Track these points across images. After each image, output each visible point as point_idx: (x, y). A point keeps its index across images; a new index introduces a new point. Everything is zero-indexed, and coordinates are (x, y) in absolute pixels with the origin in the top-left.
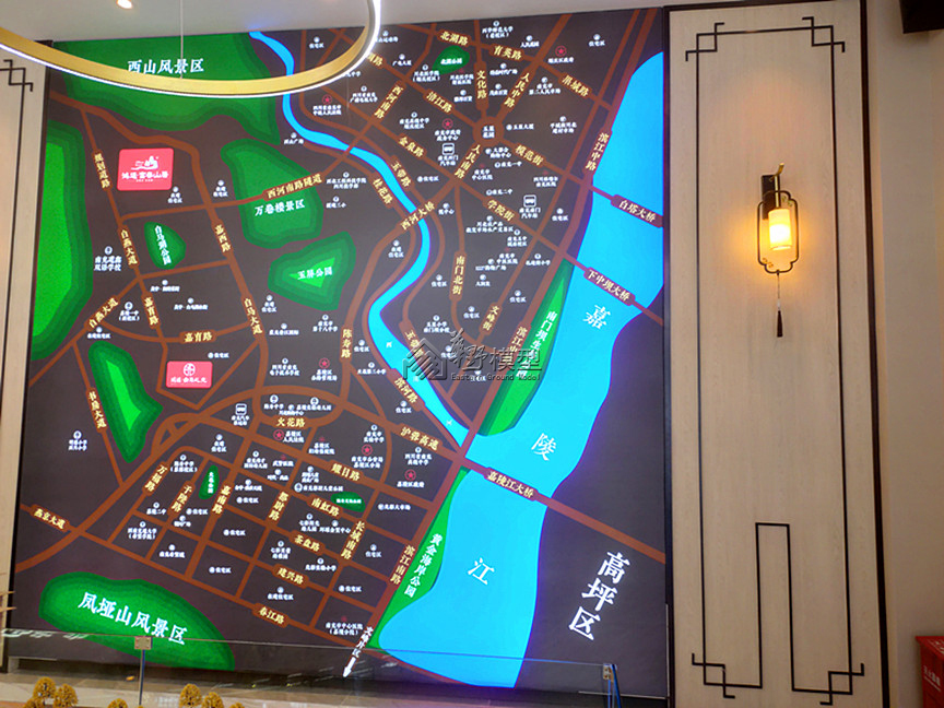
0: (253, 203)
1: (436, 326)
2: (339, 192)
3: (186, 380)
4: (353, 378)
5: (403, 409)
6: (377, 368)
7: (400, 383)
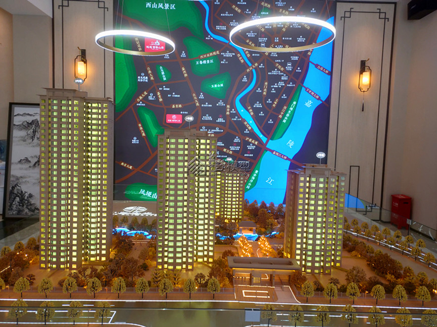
0: (195, 60)
1: (258, 105)
2: (226, 58)
3: (173, 121)
4: (230, 122)
5: (247, 132)
6: (238, 118)
7: (246, 123)
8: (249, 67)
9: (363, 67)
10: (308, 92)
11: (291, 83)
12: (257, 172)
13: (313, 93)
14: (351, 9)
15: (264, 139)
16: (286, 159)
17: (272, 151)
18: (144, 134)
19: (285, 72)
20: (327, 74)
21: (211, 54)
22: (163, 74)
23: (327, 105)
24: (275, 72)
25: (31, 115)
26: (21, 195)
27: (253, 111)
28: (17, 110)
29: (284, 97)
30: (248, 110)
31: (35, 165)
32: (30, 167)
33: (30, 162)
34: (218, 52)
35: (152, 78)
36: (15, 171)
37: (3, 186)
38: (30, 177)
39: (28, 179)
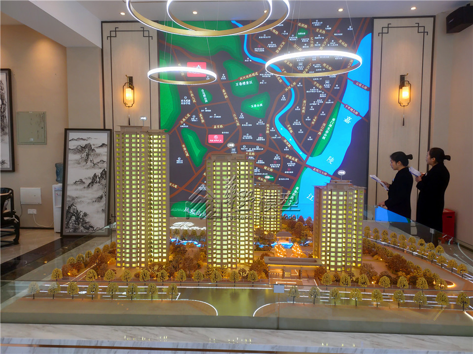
0: (235, 82)
1: (297, 123)
2: (264, 78)
3: (215, 141)
4: (270, 140)
5: (286, 149)
6: (278, 136)
7: (285, 141)
8: (287, 86)
9: (403, 82)
10: (347, 108)
11: (330, 100)
12: (297, 188)
13: (352, 110)
14: (388, 24)
15: (304, 156)
16: (326, 176)
17: (312, 168)
18: (187, 155)
19: (324, 89)
20: (366, 90)
21: (250, 76)
22: (205, 97)
23: (367, 121)
24: (313, 91)
25: (84, 140)
26: (77, 214)
27: (292, 129)
28: (72, 135)
29: (323, 114)
30: (287, 129)
31: (89, 186)
32: (84, 188)
33: (84, 183)
34: (257, 74)
35: (194, 101)
36: (71, 192)
37: (61, 206)
38: (84, 197)
39: (82, 199)
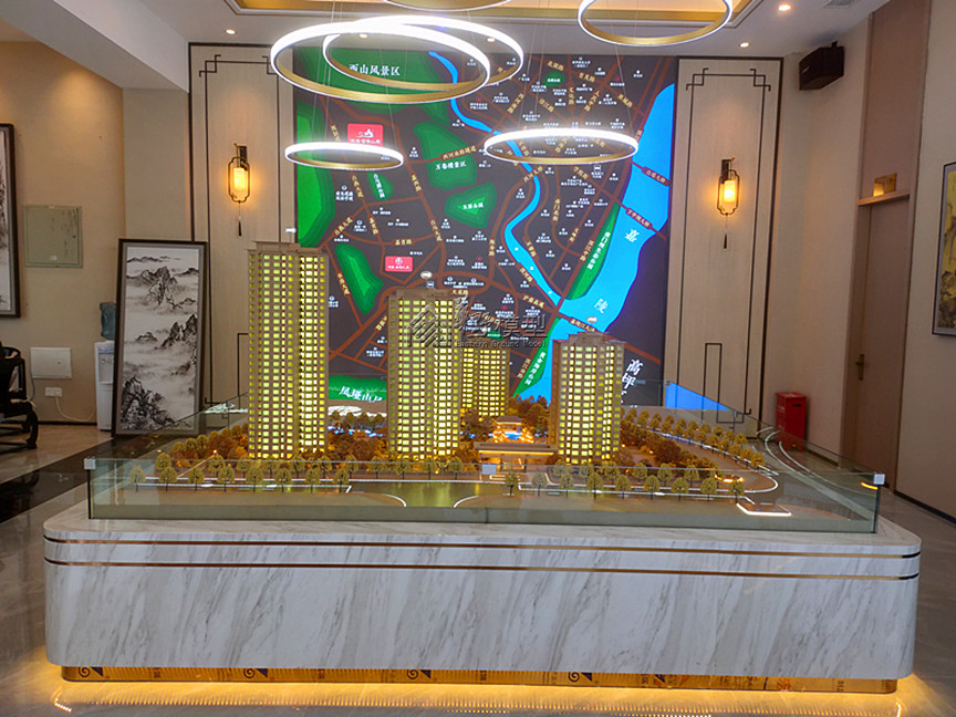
0: (434, 162)
1: (544, 239)
2: (487, 158)
3: (397, 267)
4: (496, 267)
5: (525, 285)
6: (510, 261)
8: (528, 173)
9: (726, 172)
10: (631, 215)
11: (601, 200)
12: (543, 355)
13: (639, 218)
14: (704, 70)
15: (555, 299)
17: (570, 319)
18: (347, 292)
19: (591, 180)
20: (664, 184)
21: (462, 152)
22: (380, 188)
23: (665, 239)
24: (572, 182)
25: (156, 260)
26: (143, 396)
27: (535, 250)
28: (132, 252)
29: (589, 224)
30: (526, 248)
31: (164, 345)
32: (156, 348)
33: (155, 339)
34: (473, 149)
35: (360, 195)
36: (131, 355)
37: (112, 382)
38: (156, 365)
39: (152, 370)
